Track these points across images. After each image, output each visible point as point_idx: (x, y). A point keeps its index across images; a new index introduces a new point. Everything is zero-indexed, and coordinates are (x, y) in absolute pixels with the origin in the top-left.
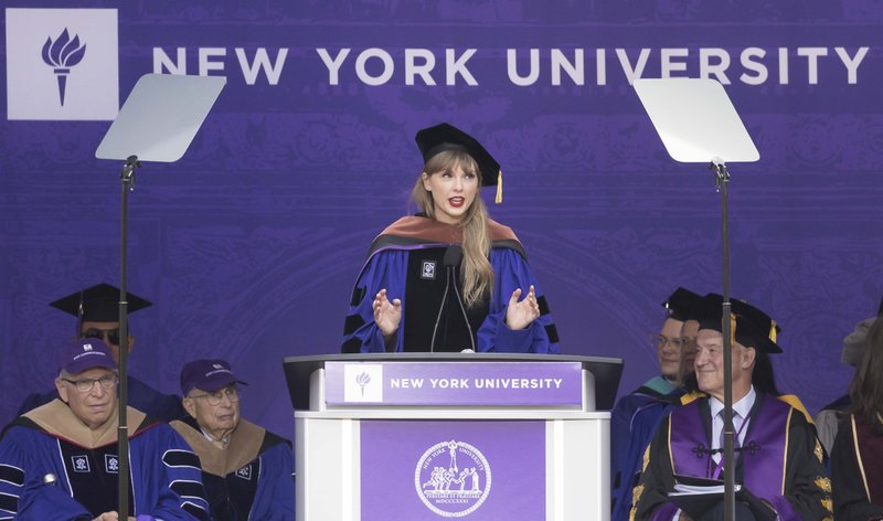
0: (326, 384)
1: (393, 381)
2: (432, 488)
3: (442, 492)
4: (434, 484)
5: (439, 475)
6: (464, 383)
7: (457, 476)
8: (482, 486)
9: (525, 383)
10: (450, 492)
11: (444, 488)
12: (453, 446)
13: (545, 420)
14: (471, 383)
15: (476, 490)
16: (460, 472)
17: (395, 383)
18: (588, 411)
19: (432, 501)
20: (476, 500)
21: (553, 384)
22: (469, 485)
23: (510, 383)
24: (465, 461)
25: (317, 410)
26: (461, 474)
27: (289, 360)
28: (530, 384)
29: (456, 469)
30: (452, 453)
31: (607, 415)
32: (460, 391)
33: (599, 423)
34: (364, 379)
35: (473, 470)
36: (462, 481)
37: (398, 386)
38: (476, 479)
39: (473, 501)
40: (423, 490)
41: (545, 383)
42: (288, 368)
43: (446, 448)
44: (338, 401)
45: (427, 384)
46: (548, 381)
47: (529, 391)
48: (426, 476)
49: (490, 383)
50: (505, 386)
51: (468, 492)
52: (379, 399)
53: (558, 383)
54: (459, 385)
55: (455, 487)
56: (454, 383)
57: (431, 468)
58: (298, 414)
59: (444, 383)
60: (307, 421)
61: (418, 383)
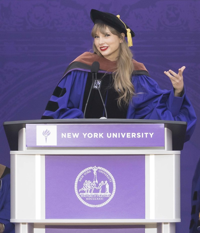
0: (26, 136)
1: (62, 134)
2: (84, 192)
3: (89, 194)
4: (85, 189)
5: (88, 184)
6: (101, 135)
7: (97, 185)
8: (111, 191)
9: (134, 135)
10: (93, 194)
11: (90, 192)
12: (95, 169)
13: (144, 155)
14: (105, 135)
15: (107, 193)
16: (99, 183)
17: (63, 135)
18: (168, 150)
19: (84, 199)
20: (108, 198)
21: (149, 135)
22: (104, 190)
23: (126, 135)
24: (102, 177)
25: (22, 150)
26: (100, 184)
27: (6, 123)
28: (136, 136)
29: (97, 182)
30: (95, 173)
31: (178, 152)
32: (99, 139)
33: (174, 156)
34: (47, 133)
35: (106, 182)
36: (100, 188)
37: (65, 137)
38: (107, 187)
39: (106, 199)
40: (79, 193)
41: (144, 135)
42: (6, 127)
43: (92, 170)
44: (33, 145)
45: (81, 136)
46: (146, 134)
47: (136, 139)
48: (80, 185)
49: (115, 135)
50: (123, 136)
51: (103, 194)
52: (55, 144)
53: (151, 135)
54: (98, 136)
55: (96, 191)
56: (96, 135)
57: (83, 181)
58: (12, 152)
59: (90, 135)
60: (16, 156)
61: (76, 135)
